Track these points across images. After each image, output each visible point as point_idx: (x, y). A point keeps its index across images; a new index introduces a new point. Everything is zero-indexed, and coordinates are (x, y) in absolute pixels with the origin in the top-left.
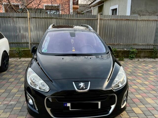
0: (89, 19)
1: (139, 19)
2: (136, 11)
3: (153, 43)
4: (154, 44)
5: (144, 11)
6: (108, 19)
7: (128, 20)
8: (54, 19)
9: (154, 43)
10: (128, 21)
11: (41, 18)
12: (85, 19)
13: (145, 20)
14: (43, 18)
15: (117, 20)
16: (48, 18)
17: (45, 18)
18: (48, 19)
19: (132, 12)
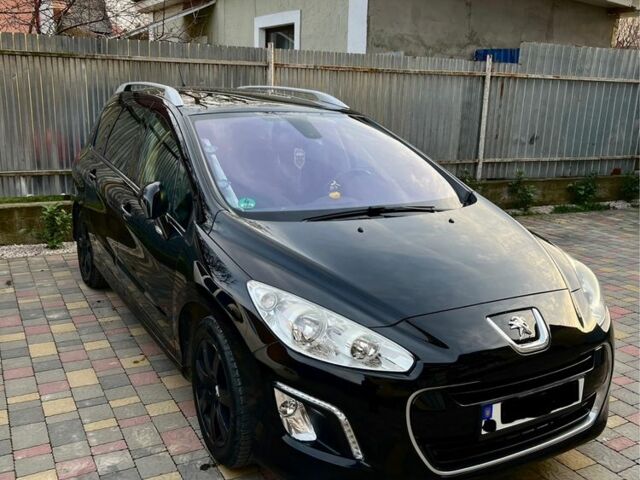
0: (232, 66)
1: (412, 70)
2: (386, 41)
3: (455, 157)
4: (458, 162)
5: (410, 39)
6: (304, 65)
7: (377, 71)
8: (78, 61)
9: (458, 158)
10: (374, 75)
11: (13, 54)
12: (218, 62)
13: (430, 74)
14: (24, 55)
15: (337, 71)
16: (51, 55)
17: (35, 54)
18: (49, 59)
19: (374, 41)
